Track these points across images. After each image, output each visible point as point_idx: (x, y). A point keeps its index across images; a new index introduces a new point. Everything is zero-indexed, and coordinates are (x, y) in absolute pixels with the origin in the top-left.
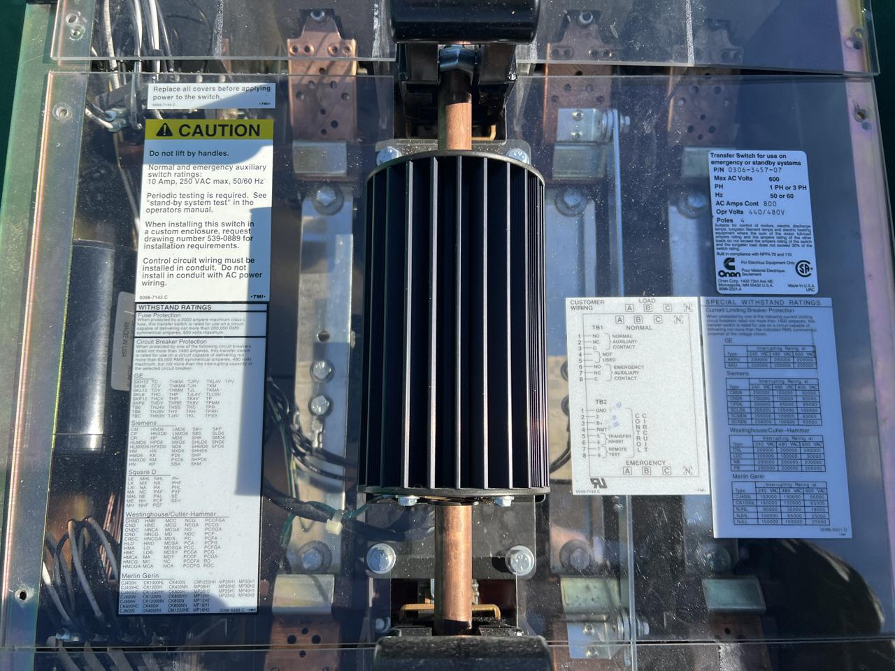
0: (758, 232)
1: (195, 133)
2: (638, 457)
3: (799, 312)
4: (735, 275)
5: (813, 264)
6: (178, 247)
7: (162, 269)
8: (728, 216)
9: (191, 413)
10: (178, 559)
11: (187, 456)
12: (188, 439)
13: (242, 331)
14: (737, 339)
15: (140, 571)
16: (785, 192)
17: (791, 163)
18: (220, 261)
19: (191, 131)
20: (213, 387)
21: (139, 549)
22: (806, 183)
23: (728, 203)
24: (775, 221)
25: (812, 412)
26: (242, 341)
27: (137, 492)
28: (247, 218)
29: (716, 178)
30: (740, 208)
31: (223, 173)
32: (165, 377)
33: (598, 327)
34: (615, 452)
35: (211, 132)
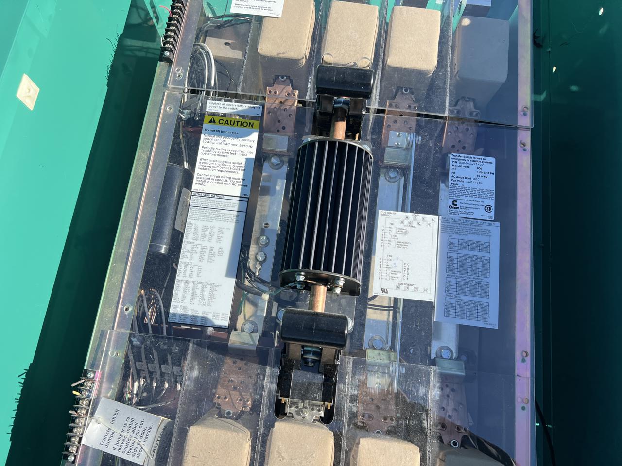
0: (469, 191)
1: (225, 123)
2: (403, 282)
3: (484, 227)
4: (457, 208)
5: (493, 207)
6: (213, 170)
7: (204, 179)
8: (456, 182)
9: (210, 240)
10: (196, 301)
11: (206, 258)
12: (207, 251)
13: (236, 208)
14: (454, 236)
15: (180, 304)
16: (484, 175)
17: (488, 163)
18: (230, 178)
19: (224, 122)
20: (221, 231)
21: (180, 295)
22: (494, 172)
23: (457, 177)
24: (478, 187)
25: (485, 272)
26: (236, 213)
27: (182, 271)
28: (244, 161)
29: (453, 165)
30: (462, 179)
31: (235, 141)
32: (200, 224)
33: (392, 224)
34: (393, 278)
35: (232, 124)
